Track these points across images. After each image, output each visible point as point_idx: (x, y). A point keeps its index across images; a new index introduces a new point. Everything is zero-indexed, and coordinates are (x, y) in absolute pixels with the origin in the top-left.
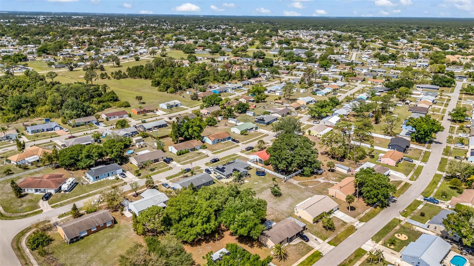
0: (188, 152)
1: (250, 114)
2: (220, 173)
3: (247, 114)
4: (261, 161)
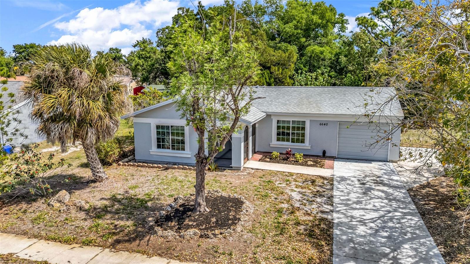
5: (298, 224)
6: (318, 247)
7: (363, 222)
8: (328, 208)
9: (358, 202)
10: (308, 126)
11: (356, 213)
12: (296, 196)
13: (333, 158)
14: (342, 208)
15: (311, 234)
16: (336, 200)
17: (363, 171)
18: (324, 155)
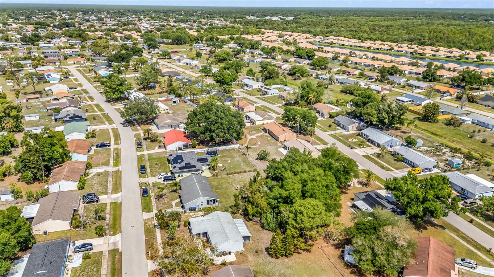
0: (85, 180)
1: (33, 118)
2: (189, 171)
3: (27, 119)
4: (186, 146)
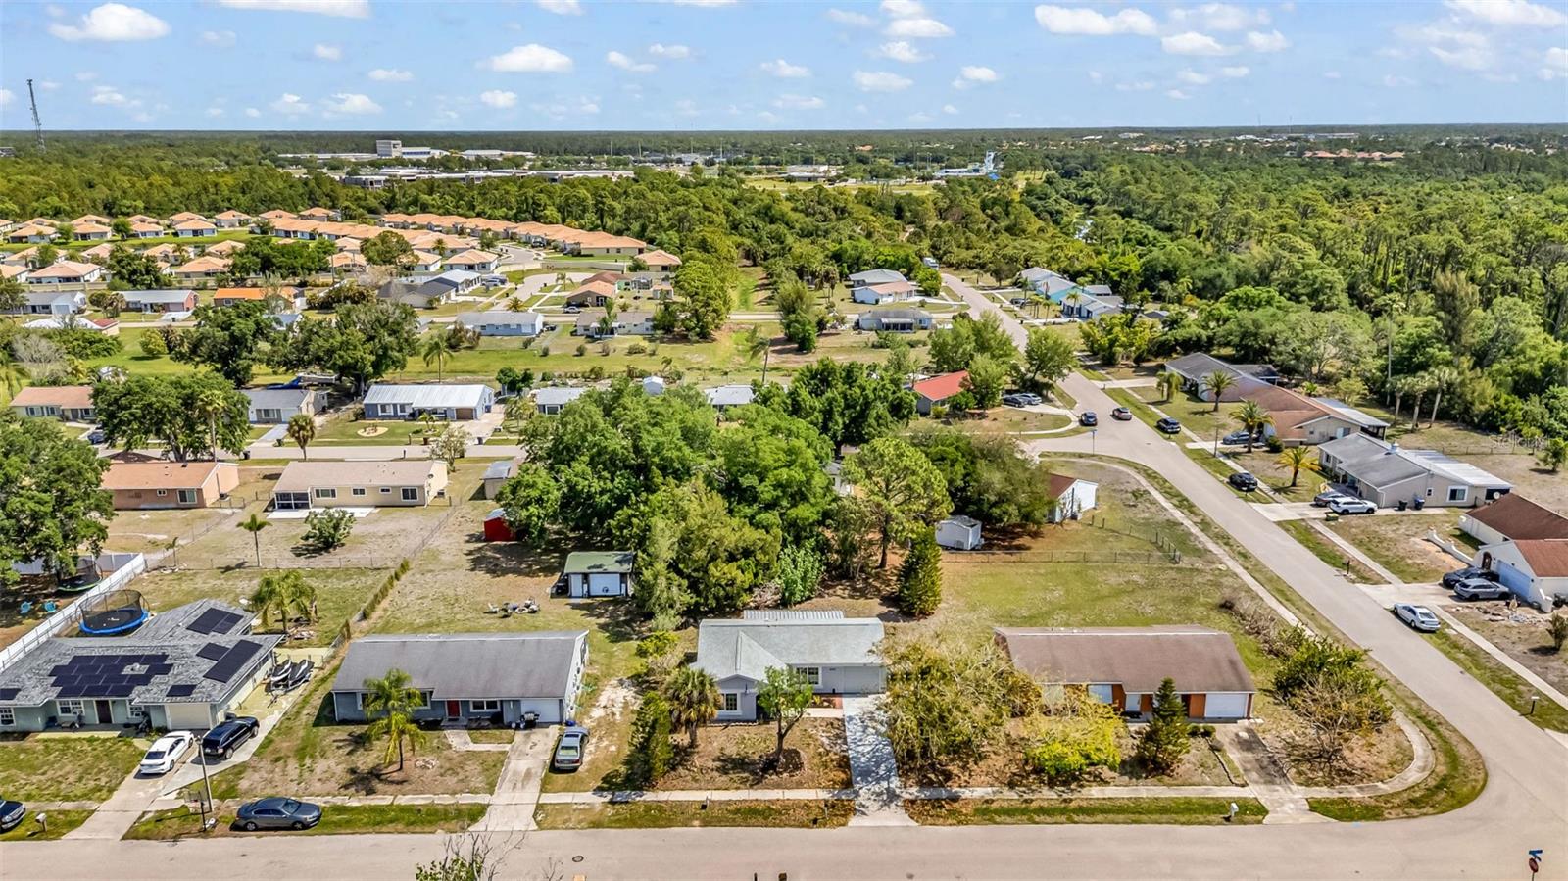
5: (832, 761)
6: (845, 773)
7: (864, 755)
8: (844, 747)
9: (861, 740)
10: (820, 672)
11: (860, 749)
12: (826, 741)
13: (840, 695)
14: (852, 746)
15: (840, 766)
16: (848, 740)
17: (862, 708)
18: (834, 693)
